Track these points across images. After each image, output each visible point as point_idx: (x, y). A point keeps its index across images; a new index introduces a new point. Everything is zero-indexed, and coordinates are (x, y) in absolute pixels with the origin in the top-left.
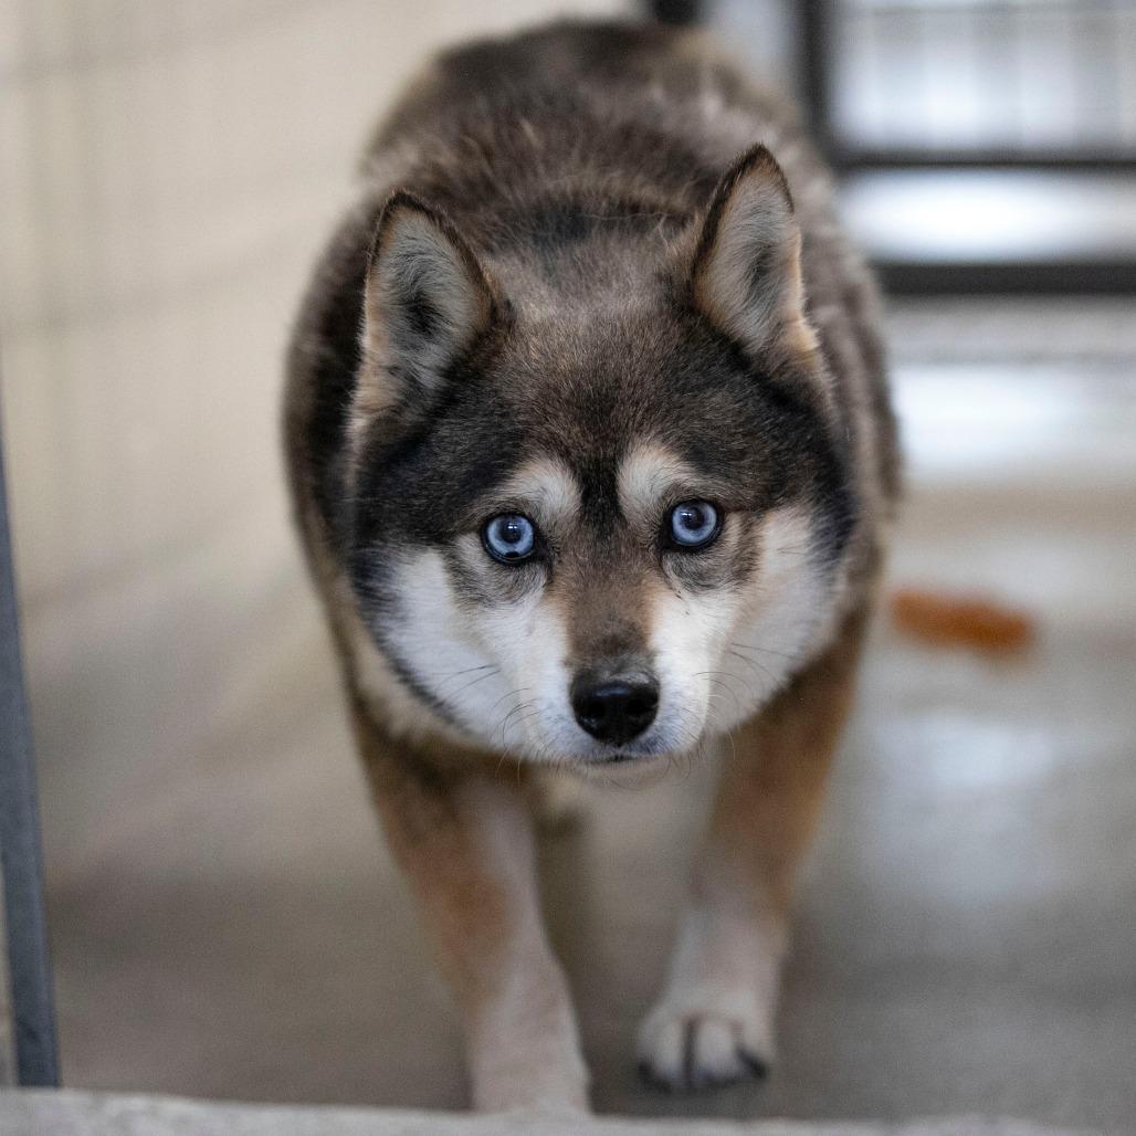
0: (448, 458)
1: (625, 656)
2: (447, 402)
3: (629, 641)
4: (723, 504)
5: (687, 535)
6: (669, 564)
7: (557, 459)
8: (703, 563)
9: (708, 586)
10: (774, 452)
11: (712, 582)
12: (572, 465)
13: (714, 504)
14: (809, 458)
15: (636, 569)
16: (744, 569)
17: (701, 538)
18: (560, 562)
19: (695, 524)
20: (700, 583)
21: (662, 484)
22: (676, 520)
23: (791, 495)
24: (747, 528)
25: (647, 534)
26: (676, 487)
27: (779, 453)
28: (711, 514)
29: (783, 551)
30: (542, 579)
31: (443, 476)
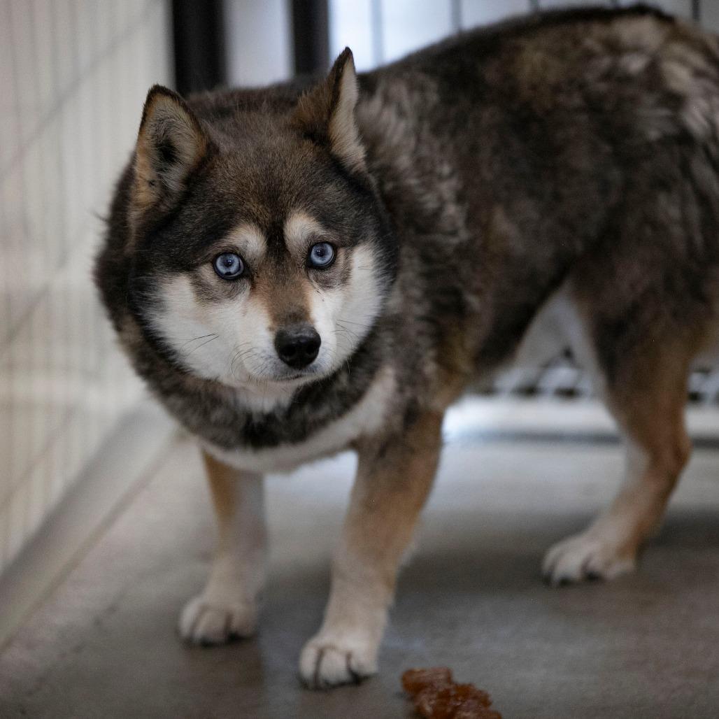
0: (190, 226)
1: (302, 323)
2: (187, 196)
3: (300, 315)
4: (336, 243)
5: (318, 260)
6: (311, 276)
7: (252, 224)
8: (328, 275)
9: (330, 287)
10: (357, 216)
11: (332, 285)
12: (260, 226)
13: (332, 244)
14: (371, 218)
15: (297, 279)
16: (345, 278)
17: (325, 261)
18: (258, 277)
19: (322, 254)
20: (326, 285)
21: (306, 233)
22: (313, 252)
23: (364, 238)
24: (347, 256)
25: (301, 260)
26: (313, 235)
27: (358, 216)
28: (330, 250)
29: (361, 268)
30: (248, 287)
31: (189, 236)
